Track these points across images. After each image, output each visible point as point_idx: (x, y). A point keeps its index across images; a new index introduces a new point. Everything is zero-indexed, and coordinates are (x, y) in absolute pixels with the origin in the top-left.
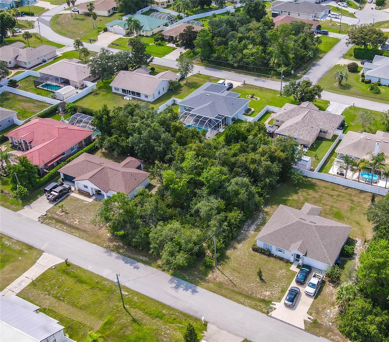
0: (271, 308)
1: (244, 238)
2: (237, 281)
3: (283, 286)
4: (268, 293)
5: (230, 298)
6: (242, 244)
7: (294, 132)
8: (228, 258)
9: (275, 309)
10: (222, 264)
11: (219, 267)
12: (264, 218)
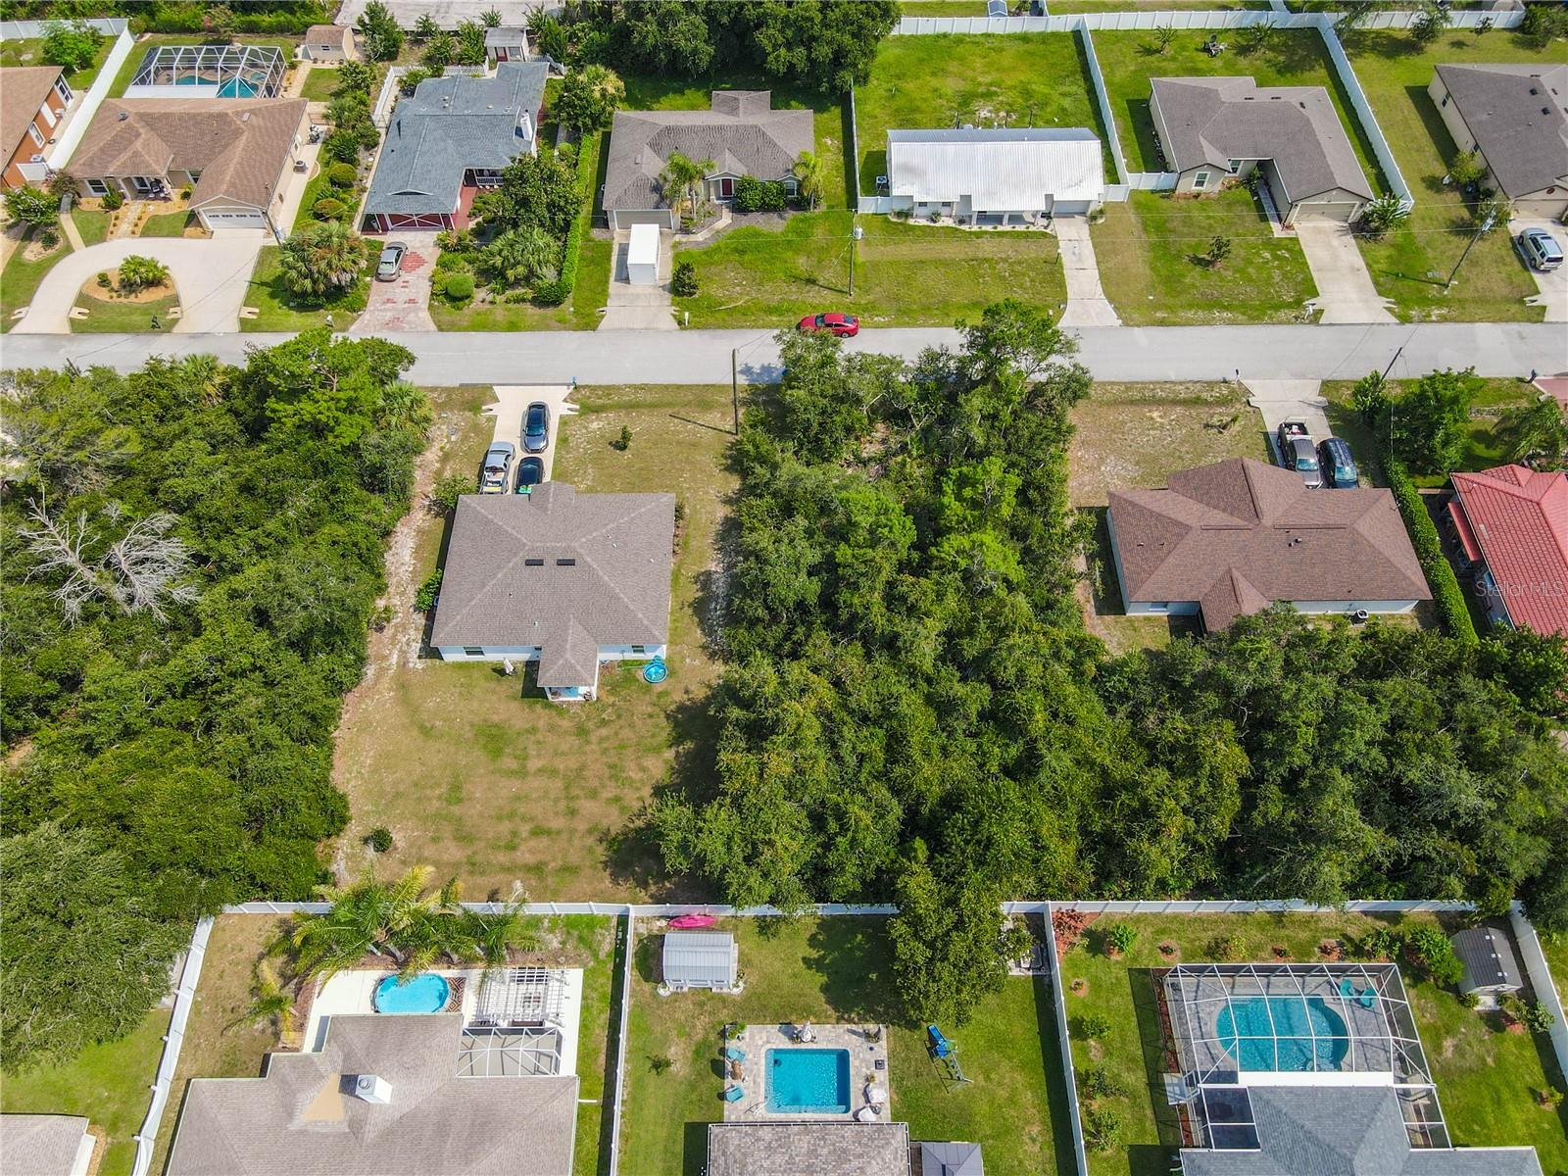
0: (574, 401)
1: (723, 539)
2: (674, 425)
3: (568, 452)
4: (595, 425)
5: (667, 387)
6: (719, 520)
8: (728, 469)
9: (565, 400)
10: (731, 449)
11: (731, 438)
12: (709, 631)
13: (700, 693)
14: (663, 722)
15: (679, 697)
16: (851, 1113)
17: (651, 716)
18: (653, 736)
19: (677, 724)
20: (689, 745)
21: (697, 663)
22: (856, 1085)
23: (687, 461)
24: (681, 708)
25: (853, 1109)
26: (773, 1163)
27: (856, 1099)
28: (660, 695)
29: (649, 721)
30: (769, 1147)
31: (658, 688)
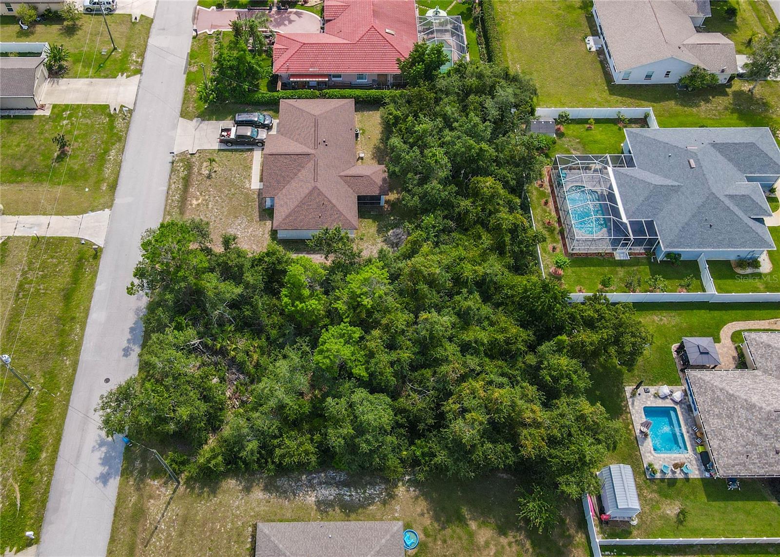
1: (285, 492)
6: (267, 496)
7: (719, 416)
8: (214, 491)
10: (193, 489)
11: (182, 488)
12: (370, 500)
13: (422, 505)
14: (448, 531)
15: (427, 521)
16: (676, 407)
17: (445, 541)
18: (460, 538)
19: (449, 521)
20: (465, 511)
21: (398, 508)
22: (660, 403)
23: (204, 525)
24: (436, 518)
25: (673, 405)
26: (732, 436)
27: (668, 403)
28: (427, 535)
29: (449, 542)
30: (723, 440)
31: (422, 536)
